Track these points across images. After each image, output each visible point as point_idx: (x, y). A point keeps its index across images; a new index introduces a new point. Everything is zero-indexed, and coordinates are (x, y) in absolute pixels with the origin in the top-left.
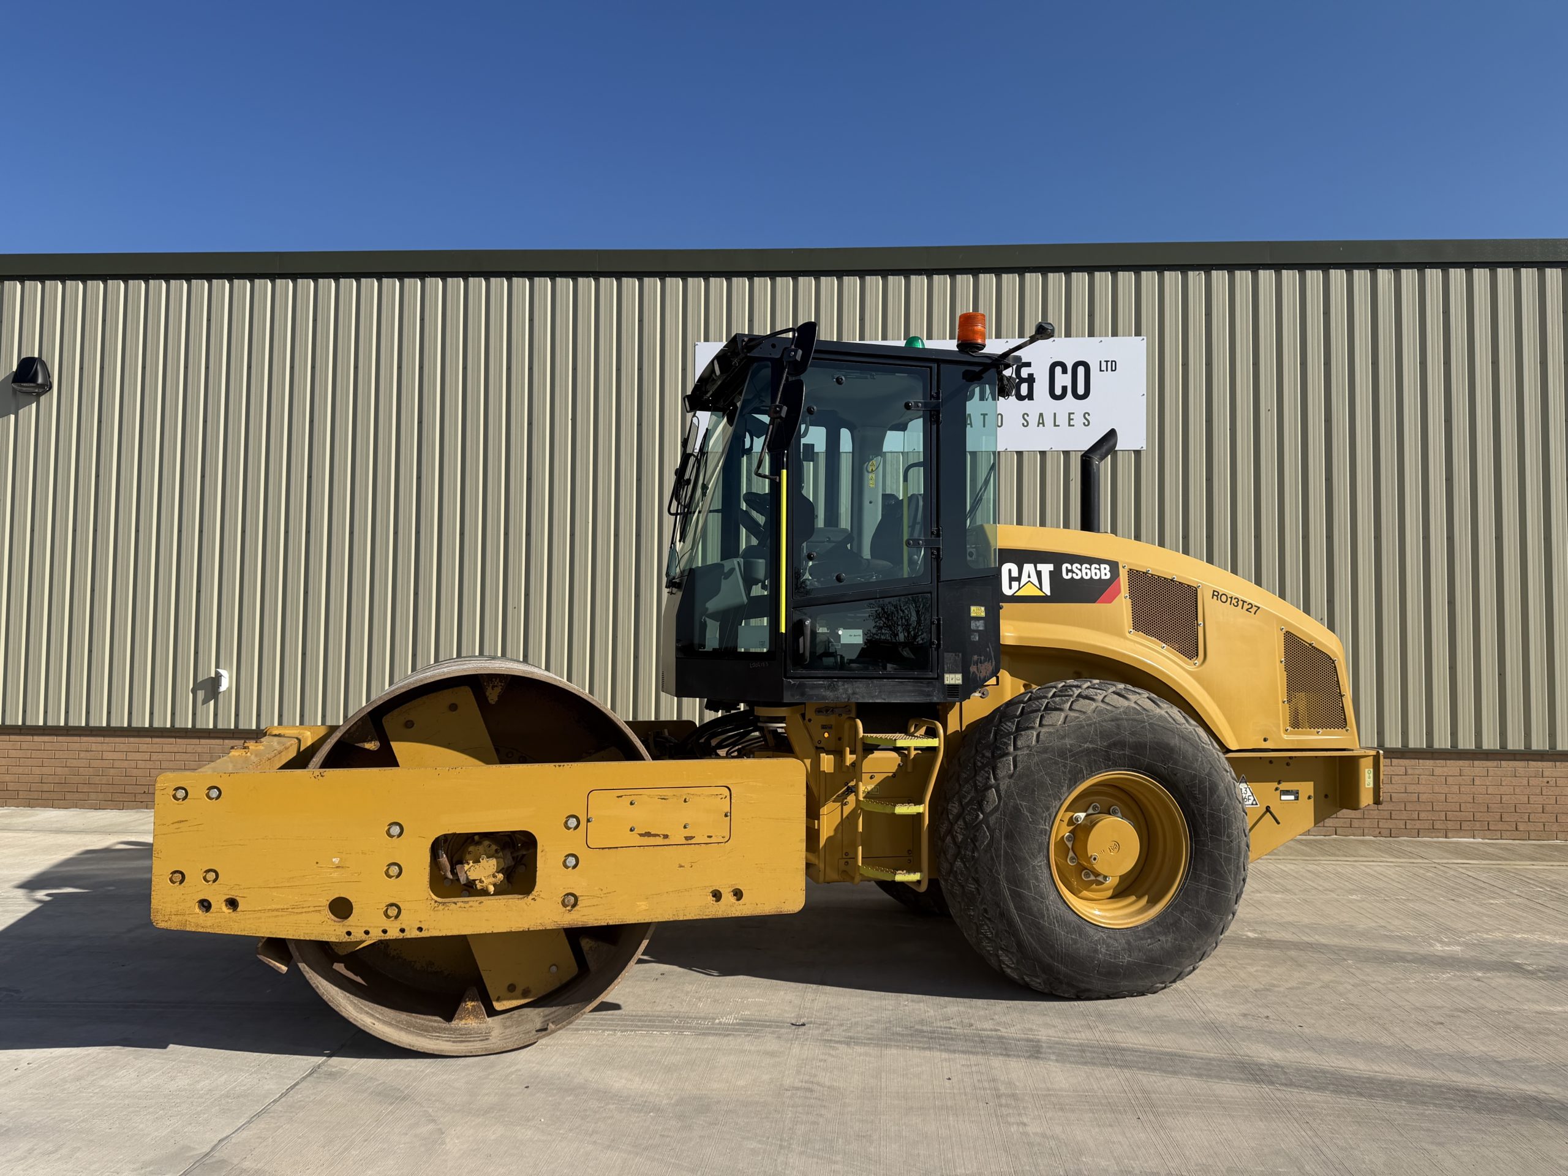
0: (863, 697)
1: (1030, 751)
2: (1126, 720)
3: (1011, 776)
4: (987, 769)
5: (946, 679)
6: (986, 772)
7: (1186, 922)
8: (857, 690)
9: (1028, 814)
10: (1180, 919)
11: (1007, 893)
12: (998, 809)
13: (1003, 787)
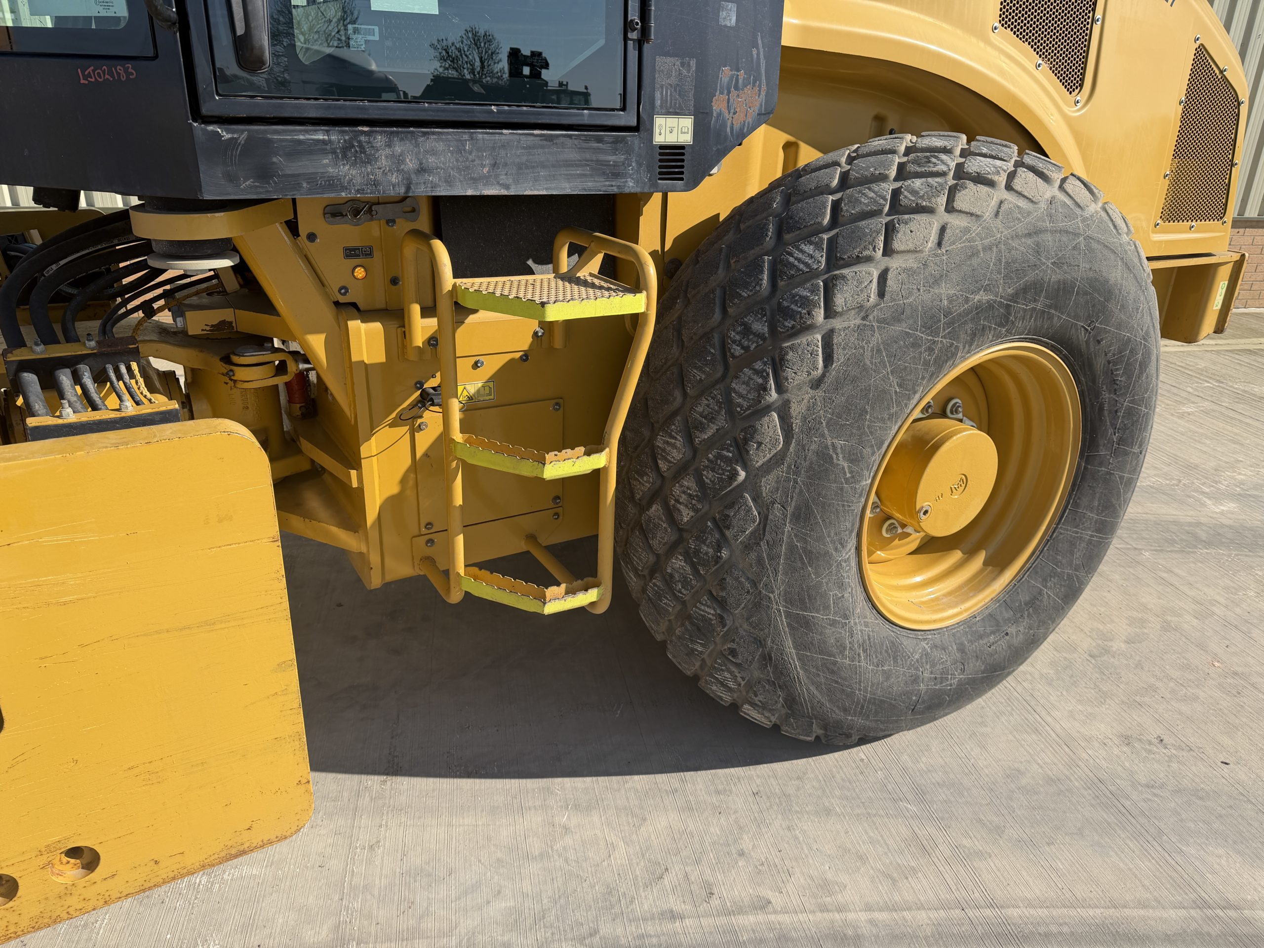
0: (449, 182)
1: (864, 318)
2: (1053, 232)
3: (817, 384)
4: (758, 365)
5: (657, 131)
6: (757, 372)
7: (1049, 596)
8: (431, 160)
9: (846, 465)
10: (1040, 593)
11: (783, 623)
12: (783, 459)
13: (797, 410)
